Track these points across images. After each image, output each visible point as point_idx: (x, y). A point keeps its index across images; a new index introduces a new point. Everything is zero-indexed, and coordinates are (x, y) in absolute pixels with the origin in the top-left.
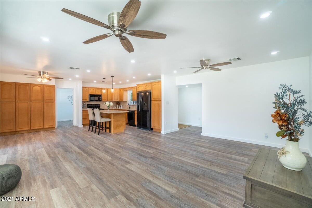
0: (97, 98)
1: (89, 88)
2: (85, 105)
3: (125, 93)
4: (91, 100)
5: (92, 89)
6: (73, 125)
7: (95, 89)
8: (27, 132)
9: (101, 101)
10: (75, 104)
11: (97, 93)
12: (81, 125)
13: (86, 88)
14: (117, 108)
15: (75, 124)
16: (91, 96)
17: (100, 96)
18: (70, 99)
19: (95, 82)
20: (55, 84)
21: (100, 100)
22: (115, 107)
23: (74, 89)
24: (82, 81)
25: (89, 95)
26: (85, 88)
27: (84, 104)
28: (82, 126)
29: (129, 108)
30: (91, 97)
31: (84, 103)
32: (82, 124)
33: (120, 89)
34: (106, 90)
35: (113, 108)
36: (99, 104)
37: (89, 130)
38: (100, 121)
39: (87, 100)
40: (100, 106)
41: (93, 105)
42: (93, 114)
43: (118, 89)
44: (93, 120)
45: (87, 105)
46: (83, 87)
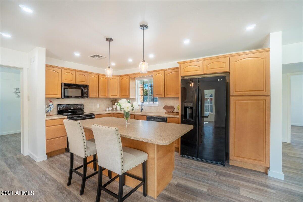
0: (80, 91)
1: (62, 69)
2: (52, 107)
3: (132, 83)
4: (66, 95)
5: (69, 71)
6: (22, 152)
7: (74, 73)
9: (87, 97)
11: (79, 81)
13: (54, 69)
14: (113, 109)
15: (26, 151)
16: (66, 86)
17: (86, 87)
19: (77, 54)
21: (84, 95)
22: (110, 109)
25: (62, 84)
26: (52, 69)
27: (51, 104)
29: (141, 111)
31: (50, 102)
33: (121, 76)
34: (97, 76)
35: (107, 110)
36: (83, 104)
37: (69, 184)
38: (122, 170)
39: (57, 94)
40: (84, 107)
41: (69, 107)
42: (84, 139)
43: (117, 76)
44: (86, 155)
45: (56, 106)
46: (47, 66)
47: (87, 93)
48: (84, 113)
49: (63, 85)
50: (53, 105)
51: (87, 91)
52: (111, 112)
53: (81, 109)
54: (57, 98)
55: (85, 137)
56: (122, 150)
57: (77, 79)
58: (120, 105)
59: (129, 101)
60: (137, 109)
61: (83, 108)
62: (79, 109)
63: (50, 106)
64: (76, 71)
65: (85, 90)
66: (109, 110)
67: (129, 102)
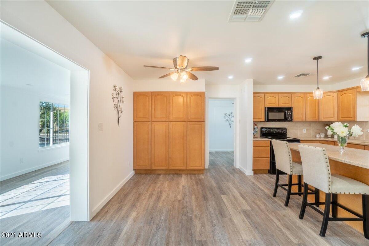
0: (283, 114)
1: (265, 94)
3: (361, 99)
4: (269, 119)
5: (272, 95)
6: (234, 165)
7: (277, 96)
8: (164, 172)
9: (291, 120)
10: (237, 126)
11: (281, 105)
12: (249, 171)
14: (326, 136)
15: (238, 165)
16: (270, 110)
17: (290, 109)
18: (228, 118)
19: (281, 78)
20: (204, 90)
21: (288, 118)
22: (323, 136)
23: (235, 98)
24: (252, 80)
25: (265, 108)
26: (258, 95)
27: (256, 127)
28: (252, 173)
30: (270, 113)
31: (256, 125)
32: (252, 168)
33: (340, 91)
34: (303, 96)
35: (318, 136)
36: (286, 128)
37: (275, 195)
38: (330, 189)
39: (261, 118)
40: (288, 131)
41: (272, 130)
42: (290, 158)
43: (334, 92)
44: (291, 173)
45: (260, 129)
46: (254, 93)
47: (291, 116)
48: (287, 137)
49: (267, 109)
50: (257, 128)
51: (290, 113)
52: (322, 139)
53: (284, 133)
54: (261, 122)
55: (291, 156)
56: (330, 174)
57: (279, 102)
58: (332, 129)
59: (347, 124)
60: (358, 135)
61: (286, 133)
62: (281, 133)
63: (256, 129)
64: (278, 93)
65: (289, 113)
66: (320, 137)
67: (346, 126)
